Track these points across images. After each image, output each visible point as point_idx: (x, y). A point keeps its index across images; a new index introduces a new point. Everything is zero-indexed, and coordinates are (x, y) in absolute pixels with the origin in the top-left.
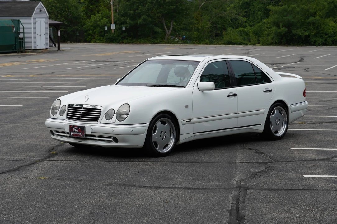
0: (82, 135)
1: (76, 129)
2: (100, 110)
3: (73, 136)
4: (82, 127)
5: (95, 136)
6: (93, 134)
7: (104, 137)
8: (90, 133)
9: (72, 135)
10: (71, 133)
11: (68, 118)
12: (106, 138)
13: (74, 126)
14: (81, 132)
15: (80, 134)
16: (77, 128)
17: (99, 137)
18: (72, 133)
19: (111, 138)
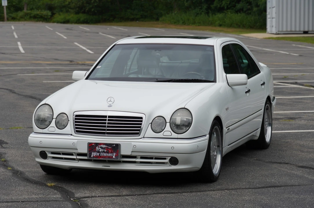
0: (114, 157)
1: (101, 147)
2: (142, 118)
3: (95, 159)
4: (114, 144)
5: (135, 157)
6: (134, 154)
7: (152, 158)
8: (129, 153)
10: (90, 154)
11: (77, 131)
12: (156, 158)
13: (97, 144)
14: (111, 153)
15: (110, 155)
16: (104, 146)
18: (94, 154)
19: (165, 159)
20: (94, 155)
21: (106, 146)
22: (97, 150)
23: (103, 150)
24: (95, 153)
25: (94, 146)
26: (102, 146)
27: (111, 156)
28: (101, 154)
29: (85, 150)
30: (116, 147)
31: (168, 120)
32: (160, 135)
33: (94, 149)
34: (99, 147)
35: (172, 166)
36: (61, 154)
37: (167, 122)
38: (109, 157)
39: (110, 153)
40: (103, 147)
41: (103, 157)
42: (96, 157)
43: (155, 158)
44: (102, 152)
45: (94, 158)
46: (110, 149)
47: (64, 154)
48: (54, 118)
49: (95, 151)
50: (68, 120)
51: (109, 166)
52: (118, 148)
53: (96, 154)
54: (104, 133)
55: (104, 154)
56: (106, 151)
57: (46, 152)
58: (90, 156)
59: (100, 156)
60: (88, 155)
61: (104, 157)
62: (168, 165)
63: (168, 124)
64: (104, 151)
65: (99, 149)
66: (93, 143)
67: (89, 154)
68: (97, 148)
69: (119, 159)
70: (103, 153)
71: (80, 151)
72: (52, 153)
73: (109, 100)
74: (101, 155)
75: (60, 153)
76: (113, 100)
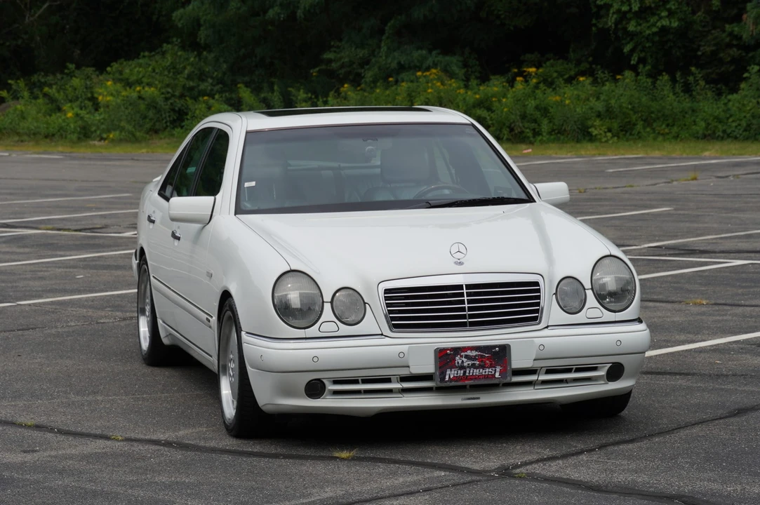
0: (497, 375)
1: (467, 357)
2: (537, 284)
3: (453, 384)
4: (494, 347)
9: (450, 380)
10: (443, 374)
12: (578, 370)
13: (457, 351)
14: (491, 366)
16: (474, 353)
17: (549, 371)
18: (451, 374)
20: (452, 377)
21: (477, 353)
22: (458, 363)
23: (470, 363)
24: (453, 370)
25: (450, 354)
26: (469, 353)
27: (492, 375)
28: (468, 372)
29: (428, 366)
30: (500, 354)
31: (587, 285)
32: (580, 318)
33: (450, 361)
34: (462, 356)
35: (610, 383)
36: (360, 381)
37: (586, 288)
38: (487, 377)
39: (487, 368)
40: (471, 354)
41: (471, 379)
42: (456, 379)
43: (576, 368)
44: (468, 367)
45: (451, 382)
46: (488, 358)
47: (365, 381)
48: (325, 300)
49: (453, 367)
50: (365, 303)
51: (478, 398)
52: (505, 355)
53: (456, 372)
54: (464, 325)
55: (475, 371)
56: (480, 365)
57: (324, 381)
58: (443, 379)
59: (465, 377)
60: (437, 378)
61: (475, 378)
62: (603, 382)
63: (590, 294)
64: (473, 365)
65: (463, 361)
66: (448, 349)
67: (440, 375)
68: (457, 358)
69: (508, 380)
70: (472, 369)
71: (416, 369)
72: (336, 382)
73: (454, 249)
74: (467, 374)
75: (358, 380)
76: (463, 249)
